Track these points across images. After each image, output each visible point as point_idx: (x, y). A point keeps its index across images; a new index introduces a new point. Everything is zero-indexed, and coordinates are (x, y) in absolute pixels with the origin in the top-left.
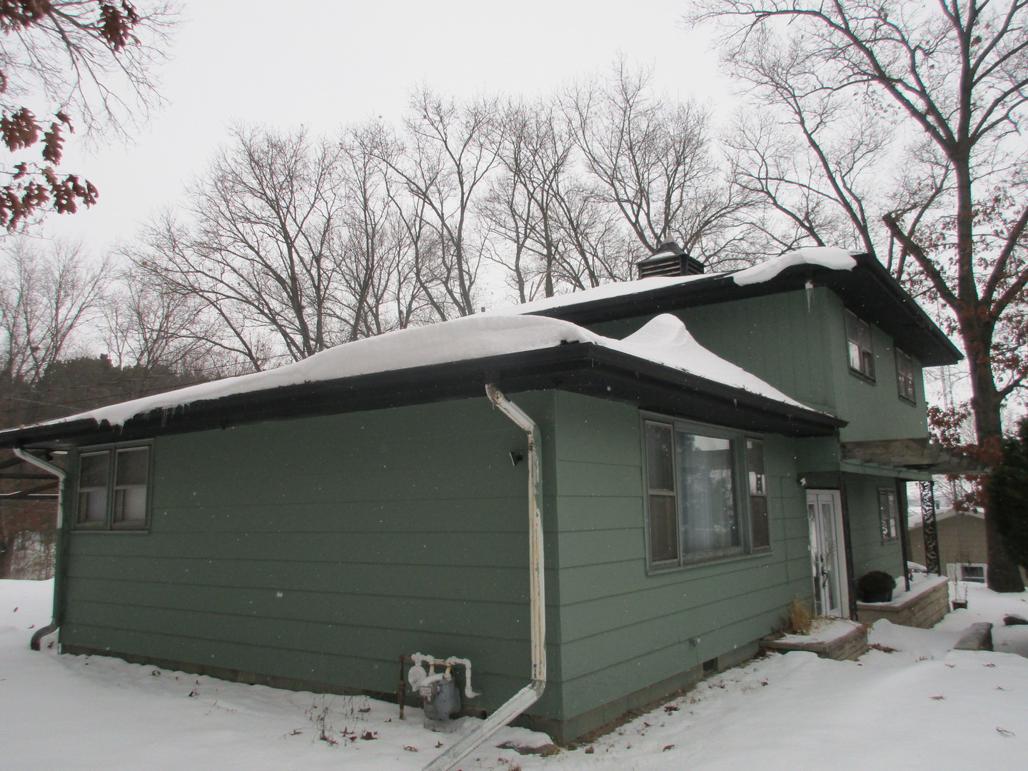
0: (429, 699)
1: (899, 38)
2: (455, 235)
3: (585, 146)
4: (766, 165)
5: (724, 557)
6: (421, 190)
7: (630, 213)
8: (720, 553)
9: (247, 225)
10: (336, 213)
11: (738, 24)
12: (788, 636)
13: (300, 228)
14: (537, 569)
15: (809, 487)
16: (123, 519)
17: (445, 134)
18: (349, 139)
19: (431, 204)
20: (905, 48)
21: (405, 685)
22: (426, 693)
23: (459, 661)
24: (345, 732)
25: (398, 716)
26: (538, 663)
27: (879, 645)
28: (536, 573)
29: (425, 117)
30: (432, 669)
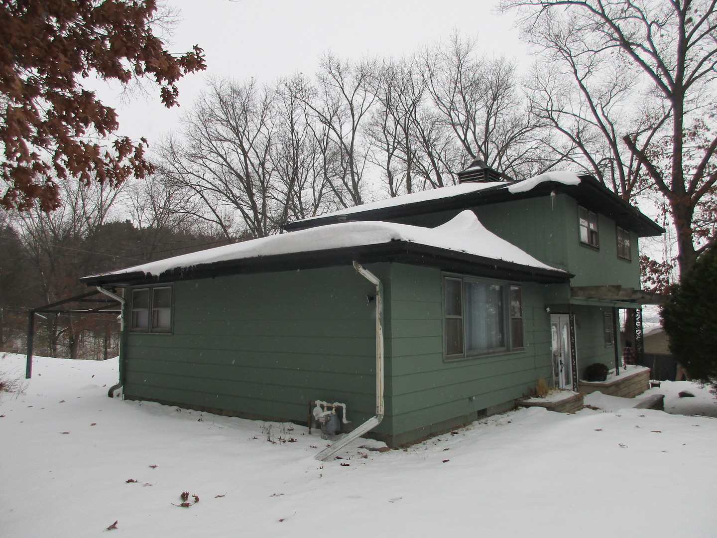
0: (324, 424)
1: (640, 16)
2: (349, 149)
3: (432, 90)
4: (552, 101)
5: (493, 352)
6: (327, 120)
7: (461, 133)
8: (491, 351)
9: (219, 143)
10: (274, 135)
11: (532, 11)
12: (532, 398)
13: (251, 144)
14: (380, 357)
15: (551, 313)
16: (158, 326)
17: (343, 84)
18: (282, 87)
19: (334, 129)
20: (644, 23)
21: (311, 417)
22: (322, 420)
23: (340, 404)
24: (280, 439)
25: (308, 433)
26: (379, 405)
27: (590, 405)
28: (379, 359)
29: (329, 73)
30: (325, 409)
